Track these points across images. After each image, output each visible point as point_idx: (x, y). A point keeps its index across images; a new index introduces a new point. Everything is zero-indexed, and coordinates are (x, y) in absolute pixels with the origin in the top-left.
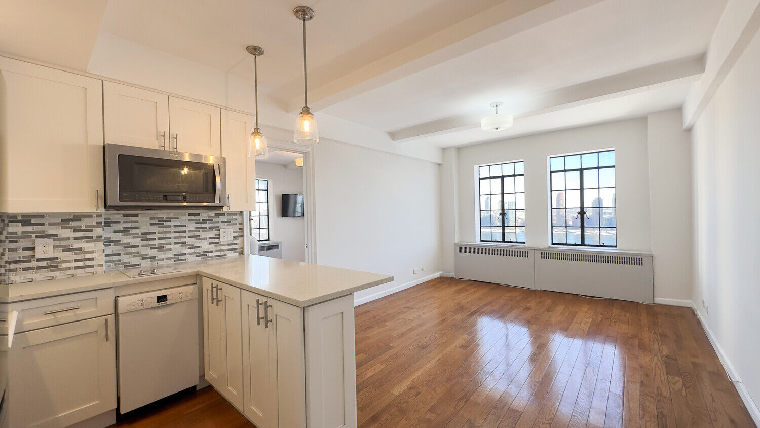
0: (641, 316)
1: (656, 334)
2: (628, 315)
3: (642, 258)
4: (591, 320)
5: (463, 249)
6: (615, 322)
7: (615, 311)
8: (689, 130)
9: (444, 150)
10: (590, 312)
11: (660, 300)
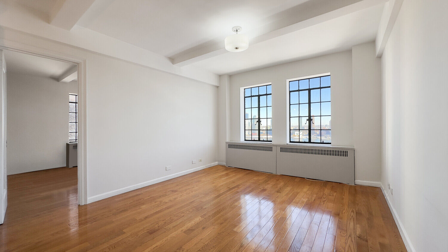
0: (344, 195)
1: (353, 212)
2: (335, 194)
3: (347, 151)
4: (307, 199)
5: (231, 146)
6: (324, 201)
7: (327, 191)
8: (380, 57)
9: (220, 76)
10: (308, 192)
11: (359, 182)
